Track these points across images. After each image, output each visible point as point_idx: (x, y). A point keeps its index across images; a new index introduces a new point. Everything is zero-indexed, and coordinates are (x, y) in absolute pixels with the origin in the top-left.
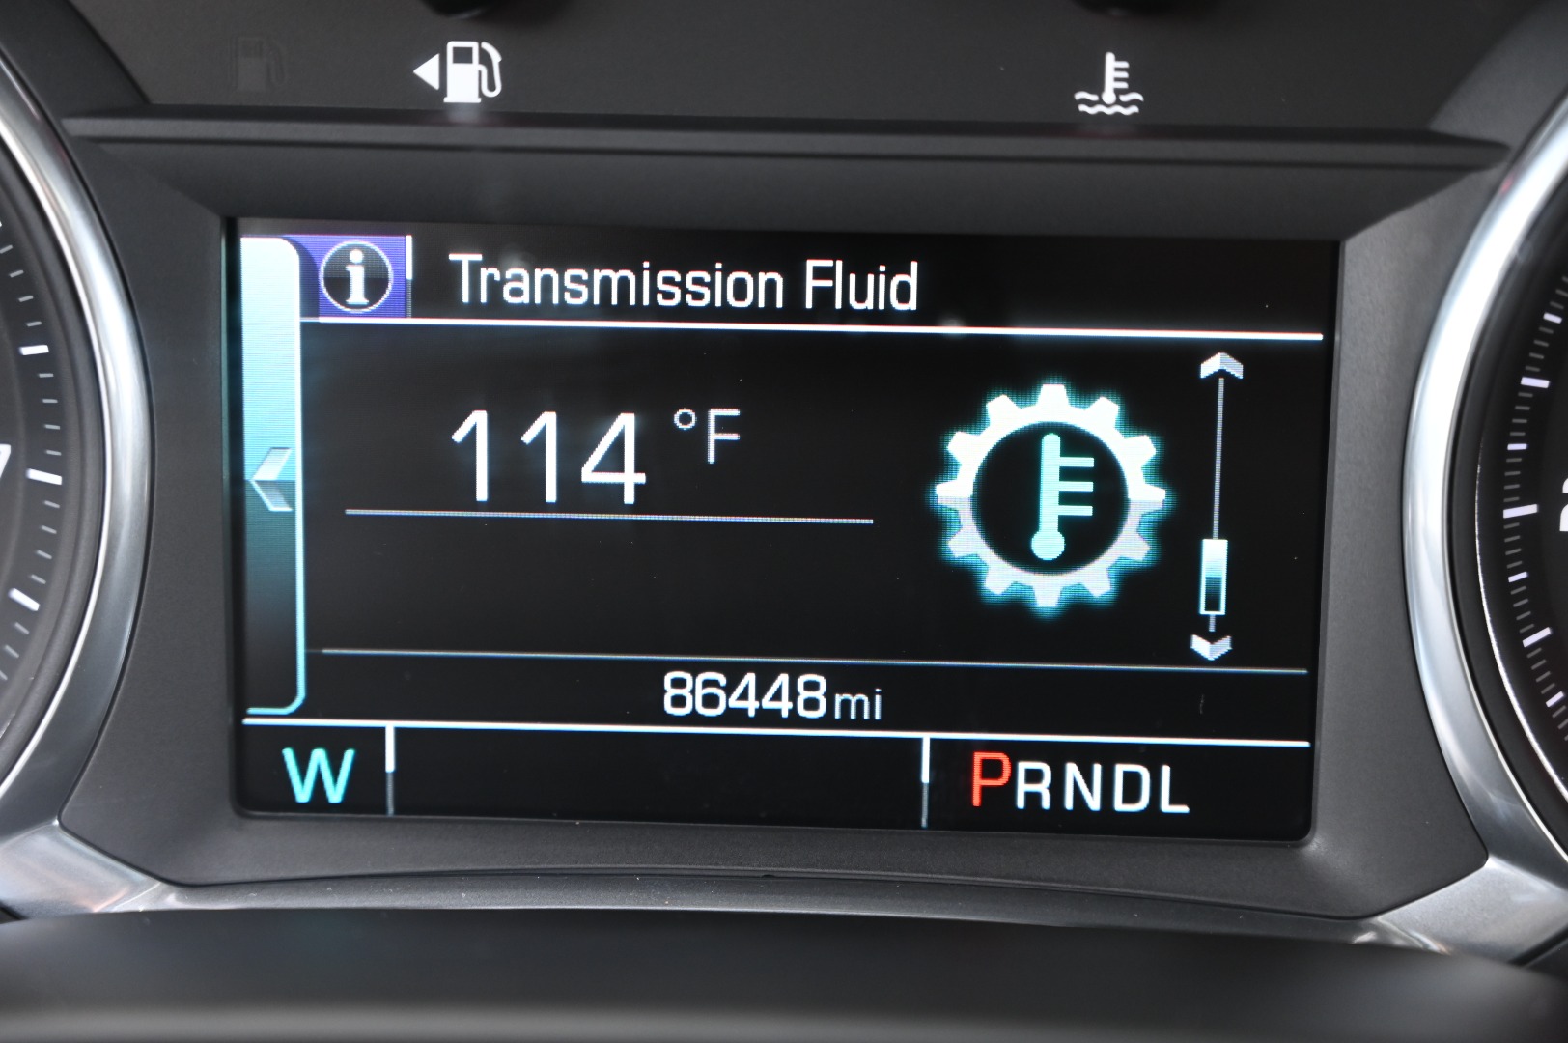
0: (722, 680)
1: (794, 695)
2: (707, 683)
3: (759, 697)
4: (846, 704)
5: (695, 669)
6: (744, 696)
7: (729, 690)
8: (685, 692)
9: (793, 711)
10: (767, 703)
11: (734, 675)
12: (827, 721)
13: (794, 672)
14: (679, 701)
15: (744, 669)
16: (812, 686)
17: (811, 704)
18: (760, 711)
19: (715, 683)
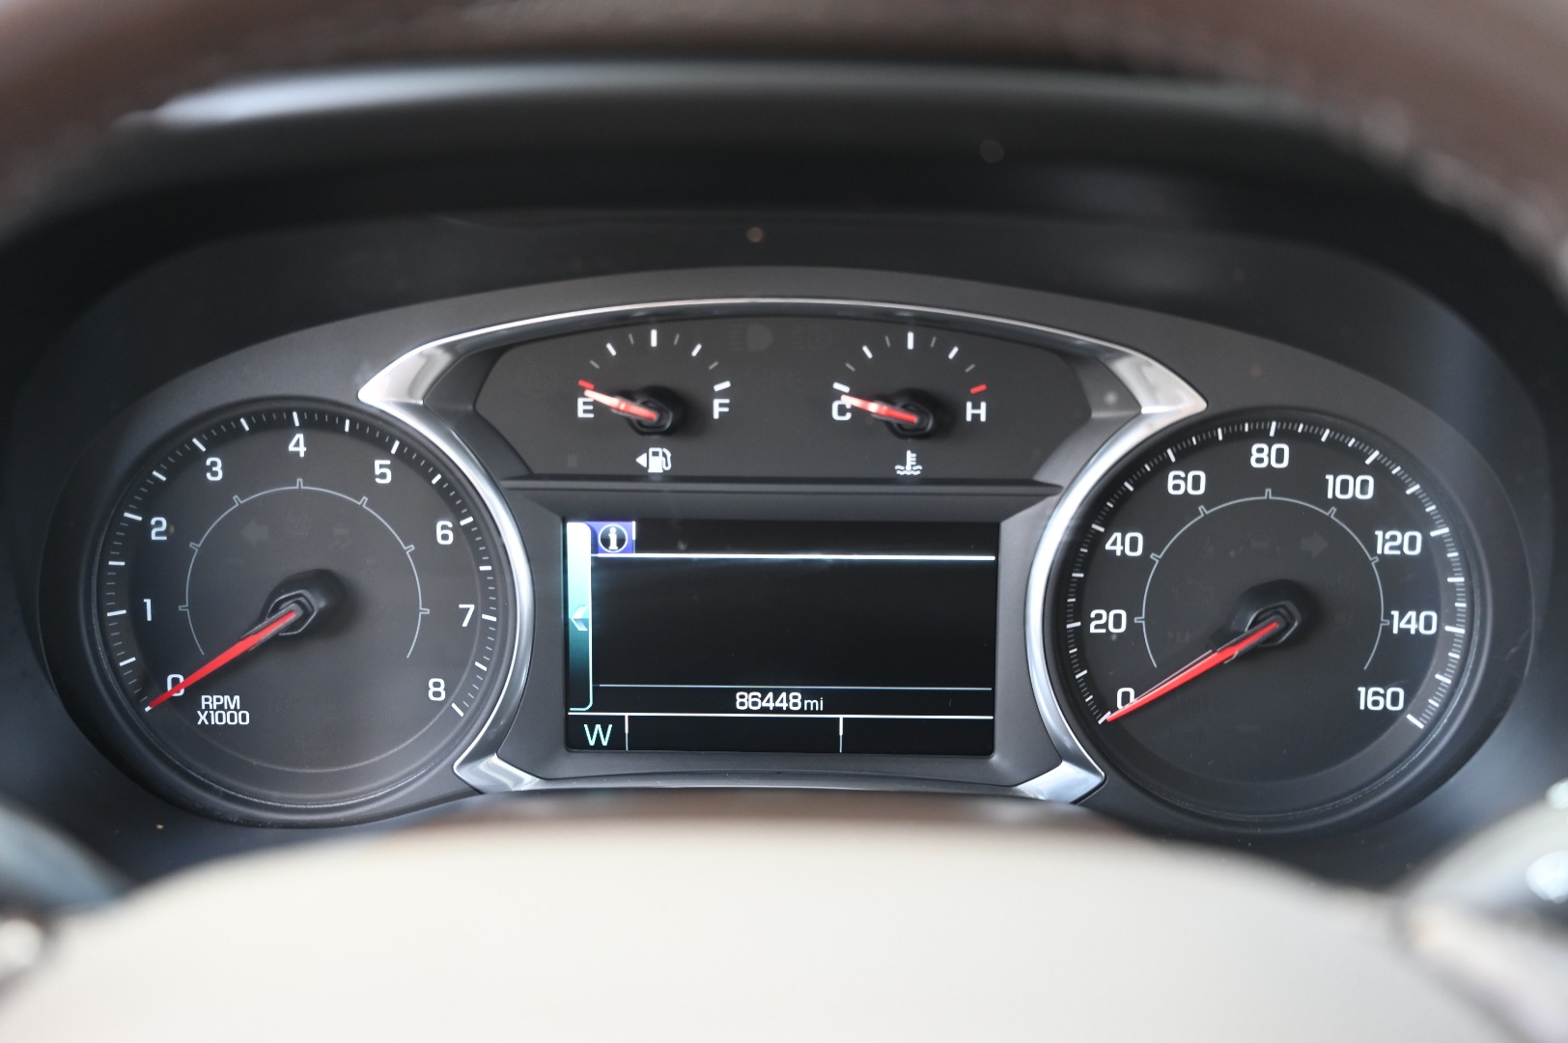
0: (759, 695)
1: (788, 701)
2: (753, 697)
3: (775, 701)
4: (809, 704)
5: (749, 691)
6: (768, 701)
7: (762, 699)
8: (745, 700)
9: (788, 708)
10: (778, 704)
11: (764, 693)
12: (801, 711)
13: (788, 692)
14: (742, 704)
15: (768, 691)
16: (795, 697)
17: (795, 705)
18: (775, 707)
19: (756, 697)
